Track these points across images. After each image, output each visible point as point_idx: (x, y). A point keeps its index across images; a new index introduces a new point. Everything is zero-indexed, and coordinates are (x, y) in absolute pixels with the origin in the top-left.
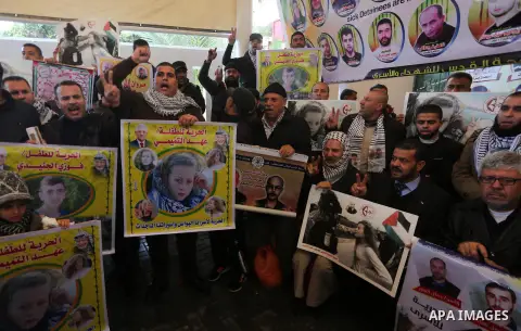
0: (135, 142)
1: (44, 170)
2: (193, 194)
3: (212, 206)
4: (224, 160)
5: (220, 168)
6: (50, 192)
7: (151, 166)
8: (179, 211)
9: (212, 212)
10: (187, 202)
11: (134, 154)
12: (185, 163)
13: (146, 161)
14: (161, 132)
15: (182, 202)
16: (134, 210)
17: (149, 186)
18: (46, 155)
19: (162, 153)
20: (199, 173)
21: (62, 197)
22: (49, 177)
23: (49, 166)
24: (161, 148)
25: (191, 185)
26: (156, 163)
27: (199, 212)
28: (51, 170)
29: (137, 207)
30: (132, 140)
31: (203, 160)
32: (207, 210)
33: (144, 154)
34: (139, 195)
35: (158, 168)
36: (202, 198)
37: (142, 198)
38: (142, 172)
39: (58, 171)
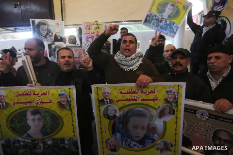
0: (103, 100)
1: (28, 105)
2: (146, 137)
3: (162, 146)
4: (173, 112)
5: (169, 118)
6: (33, 120)
7: (115, 116)
8: (136, 148)
9: (161, 151)
10: (142, 142)
11: (103, 108)
12: (141, 115)
13: (111, 113)
14: (121, 93)
15: (137, 142)
16: (104, 144)
17: (114, 130)
18: (27, 94)
19: (123, 108)
20: (151, 122)
21: (41, 124)
22: (31, 109)
23: (30, 102)
24: (121, 104)
25: (145, 131)
26: (118, 114)
27: (151, 149)
28: (31, 105)
29: (106, 142)
30: (100, 99)
31: (155, 113)
32: (157, 149)
33: (110, 108)
34: (107, 135)
35: (120, 118)
36: (154, 140)
37: (110, 137)
38: (108, 121)
39: (36, 105)
